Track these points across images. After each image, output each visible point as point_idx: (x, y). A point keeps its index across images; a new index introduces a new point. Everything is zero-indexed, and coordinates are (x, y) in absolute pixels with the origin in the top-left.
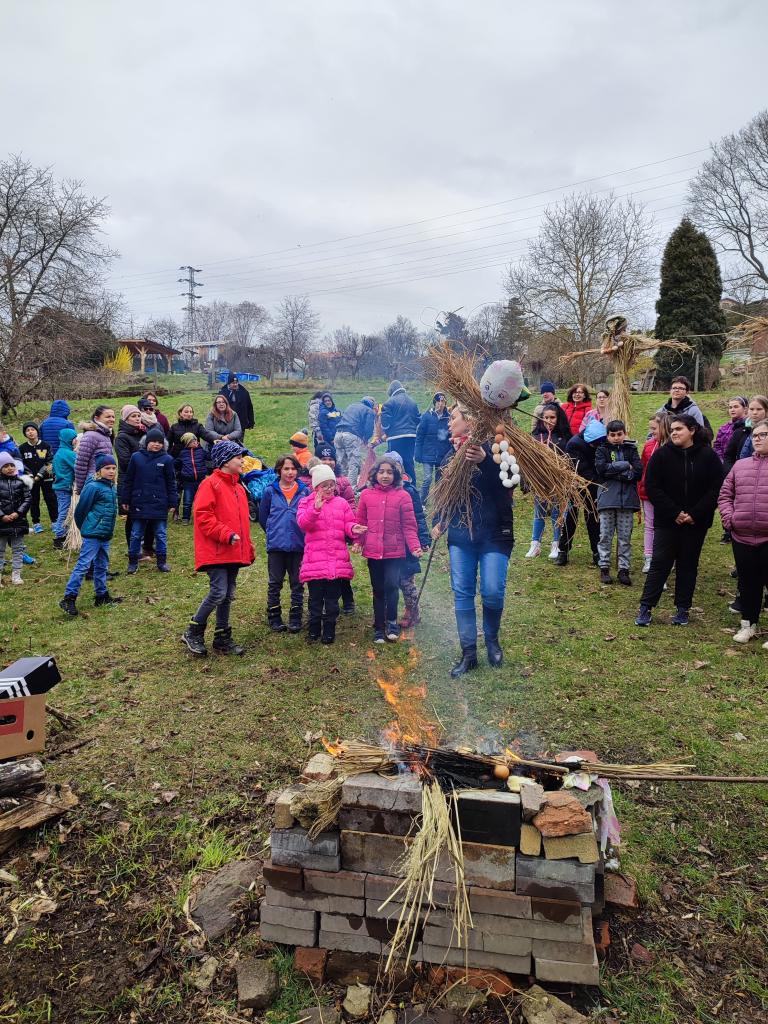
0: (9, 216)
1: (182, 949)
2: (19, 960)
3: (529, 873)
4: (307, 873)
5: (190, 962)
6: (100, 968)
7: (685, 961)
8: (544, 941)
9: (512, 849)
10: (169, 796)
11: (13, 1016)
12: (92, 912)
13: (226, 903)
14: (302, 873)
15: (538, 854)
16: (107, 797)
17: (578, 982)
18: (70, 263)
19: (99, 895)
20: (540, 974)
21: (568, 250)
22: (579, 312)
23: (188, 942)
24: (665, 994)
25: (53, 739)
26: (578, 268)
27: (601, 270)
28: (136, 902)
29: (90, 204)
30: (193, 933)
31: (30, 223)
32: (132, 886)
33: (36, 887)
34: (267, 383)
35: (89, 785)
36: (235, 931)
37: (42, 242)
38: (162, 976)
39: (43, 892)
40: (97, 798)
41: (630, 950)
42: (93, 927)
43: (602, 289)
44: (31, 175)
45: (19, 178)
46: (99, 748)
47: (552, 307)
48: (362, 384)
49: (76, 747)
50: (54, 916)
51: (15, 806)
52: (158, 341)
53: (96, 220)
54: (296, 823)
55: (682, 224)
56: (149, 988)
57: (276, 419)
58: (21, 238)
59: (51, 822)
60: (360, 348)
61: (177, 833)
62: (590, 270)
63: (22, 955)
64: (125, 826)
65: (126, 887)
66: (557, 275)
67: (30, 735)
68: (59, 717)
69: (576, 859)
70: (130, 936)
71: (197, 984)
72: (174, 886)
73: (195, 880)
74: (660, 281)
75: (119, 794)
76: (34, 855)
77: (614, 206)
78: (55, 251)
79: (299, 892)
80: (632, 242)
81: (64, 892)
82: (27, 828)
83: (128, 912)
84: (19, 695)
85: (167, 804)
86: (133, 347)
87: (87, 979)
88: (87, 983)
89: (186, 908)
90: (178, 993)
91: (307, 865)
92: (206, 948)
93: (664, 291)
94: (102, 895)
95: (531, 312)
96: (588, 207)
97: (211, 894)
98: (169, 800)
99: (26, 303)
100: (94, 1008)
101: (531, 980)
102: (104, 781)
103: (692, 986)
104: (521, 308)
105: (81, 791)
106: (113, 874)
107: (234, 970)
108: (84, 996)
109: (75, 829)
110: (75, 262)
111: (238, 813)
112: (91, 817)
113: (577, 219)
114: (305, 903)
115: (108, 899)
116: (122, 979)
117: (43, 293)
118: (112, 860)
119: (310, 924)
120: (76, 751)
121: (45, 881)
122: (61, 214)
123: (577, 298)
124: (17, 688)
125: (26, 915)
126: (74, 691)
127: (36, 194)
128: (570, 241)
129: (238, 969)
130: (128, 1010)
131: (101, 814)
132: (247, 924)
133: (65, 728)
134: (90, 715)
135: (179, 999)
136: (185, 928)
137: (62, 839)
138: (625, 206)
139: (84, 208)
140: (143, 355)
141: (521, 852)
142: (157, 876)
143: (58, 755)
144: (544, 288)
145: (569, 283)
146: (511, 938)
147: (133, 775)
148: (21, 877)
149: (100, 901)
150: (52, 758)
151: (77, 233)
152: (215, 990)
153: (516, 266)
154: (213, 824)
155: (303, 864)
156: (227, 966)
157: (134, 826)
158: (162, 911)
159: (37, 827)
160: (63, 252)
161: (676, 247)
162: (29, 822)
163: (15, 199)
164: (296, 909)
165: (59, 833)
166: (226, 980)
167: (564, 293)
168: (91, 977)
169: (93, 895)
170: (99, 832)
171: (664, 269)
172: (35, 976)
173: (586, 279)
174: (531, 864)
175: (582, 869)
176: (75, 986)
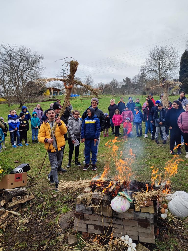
0: (21, 60)
1: (56, 232)
2: (20, 233)
3: (137, 216)
4: (84, 215)
5: (58, 235)
6: (38, 236)
7: (178, 239)
8: (141, 233)
9: (133, 210)
10: (55, 196)
11: (18, 246)
12: (37, 223)
13: (67, 221)
14: (83, 214)
15: (139, 211)
16: (41, 196)
17: (150, 243)
18: (35, 70)
19: (38, 219)
20: (140, 241)
21: (155, 60)
22: (159, 75)
23: (58, 230)
24: (172, 247)
25: (29, 182)
26: (158, 64)
27: (164, 64)
28: (47, 221)
29: (39, 56)
30: (59, 228)
31: (26, 61)
32: (46, 217)
33: (24, 217)
34: (82, 97)
35: (37, 193)
36: (68, 228)
37: (29, 66)
38: (52, 238)
39: (26, 218)
40: (39, 196)
41: (164, 235)
42: (37, 226)
43: (165, 69)
44: (26, 50)
45: (23, 51)
46: (40, 185)
47: (152, 74)
48: (104, 96)
49: (35, 184)
50: (28, 224)
51: (20, 198)
52: (56, 88)
53: (41, 60)
54: (82, 203)
55: (185, 51)
56: (48, 241)
57: (83, 105)
58: (24, 65)
59: (28, 202)
60: (104, 87)
61: (56, 205)
62: (161, 65)
63: (21, 232)
64: (45, 203)
65: (44, 217)
66: (153, 66)
67: (23, 182)
68: (31, 177)
69: (149, 212)
70: (45, 229)
71: (59, 240)
72: (55, 217)
73: (60, 216)
74: (180, 66)
75: (44, 196)
76: (24, 209)
77: (167, 48)
78: (32, 68)
79: (83, 219)
80: (172, 57)
81: (30, 218)
82: (22, 203)
83: (45, 223)
84: (21, 172)
85: (54, 198)
86: (50, 89)
87: (35, 238)
88: (35, 239)
89: (57, 222)
90: (55, 242)
91: (84, 213)
92: (62, 232)
93: (181, 69)
94: (39, 219)
95: (146, 76)
96: (160, 49)
97: (63, 219)
98: (55, 197)
99: (26, 80)
100: (36, 245)
101: (138, 242)
102: (40, 192)
103: (179, 245)
104: (144, 75)
105: (35, 195)
106: (42, 214)
107: (68, 237)
108: (34, 242)
109: (33, 203)
110: (36, 70)
111: (71, 200)
112: (37, 201)
113: (158, 52)
114: (84, 222)
115: (40, 220)
116: (42, 239)
117: (29, 78)
118: (41, 211)
119: (85, 227)
120: (34, 185)
121: (26, 215)
122: (33, 59)
123: (158, 72)
124: (21, 171)
125: (22, 223)
126: (35, 171)
127: (27, 55)
128: (156, 58)
129: (69, 237)
130: (43, 246)
131: (40, 200)
132: (71, 226)
133: (32, 180)
134: (38, 177)
135: (55, 243)
136: (57, 227)
137: (30, 206)
138: (170, 48)
139: (38, 57)
140: (52, 91)
141: (135, 211)
142: (51, 215)
143: (30, 186)
144: (150, 70)
145: (156, 68)
146: (133, 231)
147: (47, 191)
148: (21, 214)
149: (38, 220)
150: (29, 187)
151: (37, 63)
152: (63, 242)
153: (142, 65)
154: (65, 203)
155: (83, 212)
156: (66, 236)
157: (47, 203)
158: (52, 223)
159: (25, 203)
160: (34, 68)
161: (184, 57)
162: (23, 202)
163: (22, 56)
164: (82, 223)
165: (30, 204)
166: (66, 239)
167: (155, 71)
168: (36, 238)
169: (37, 219)
170: (39, 204)
171: (181, 63)
172: (23, 237)
173: (161, 67)
174: (138, 214)
175: (150, 215)
176: (32, 240)
